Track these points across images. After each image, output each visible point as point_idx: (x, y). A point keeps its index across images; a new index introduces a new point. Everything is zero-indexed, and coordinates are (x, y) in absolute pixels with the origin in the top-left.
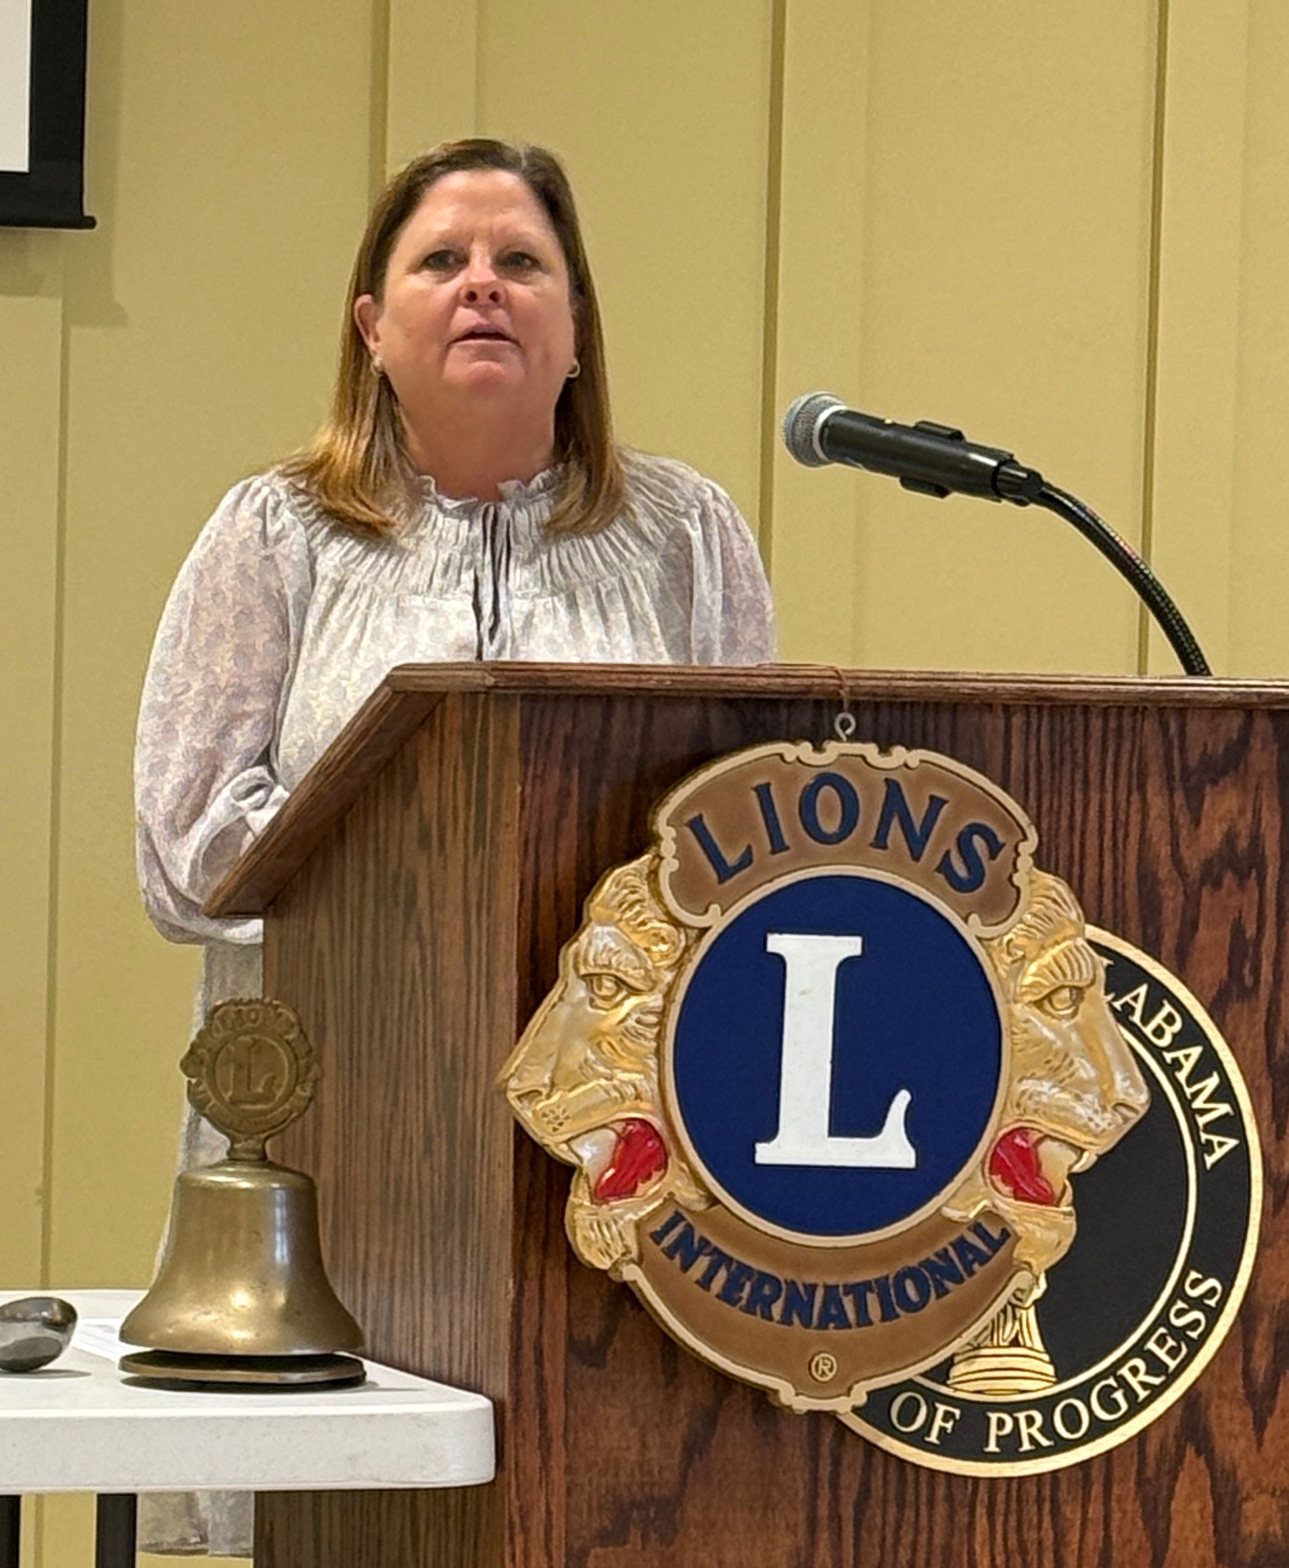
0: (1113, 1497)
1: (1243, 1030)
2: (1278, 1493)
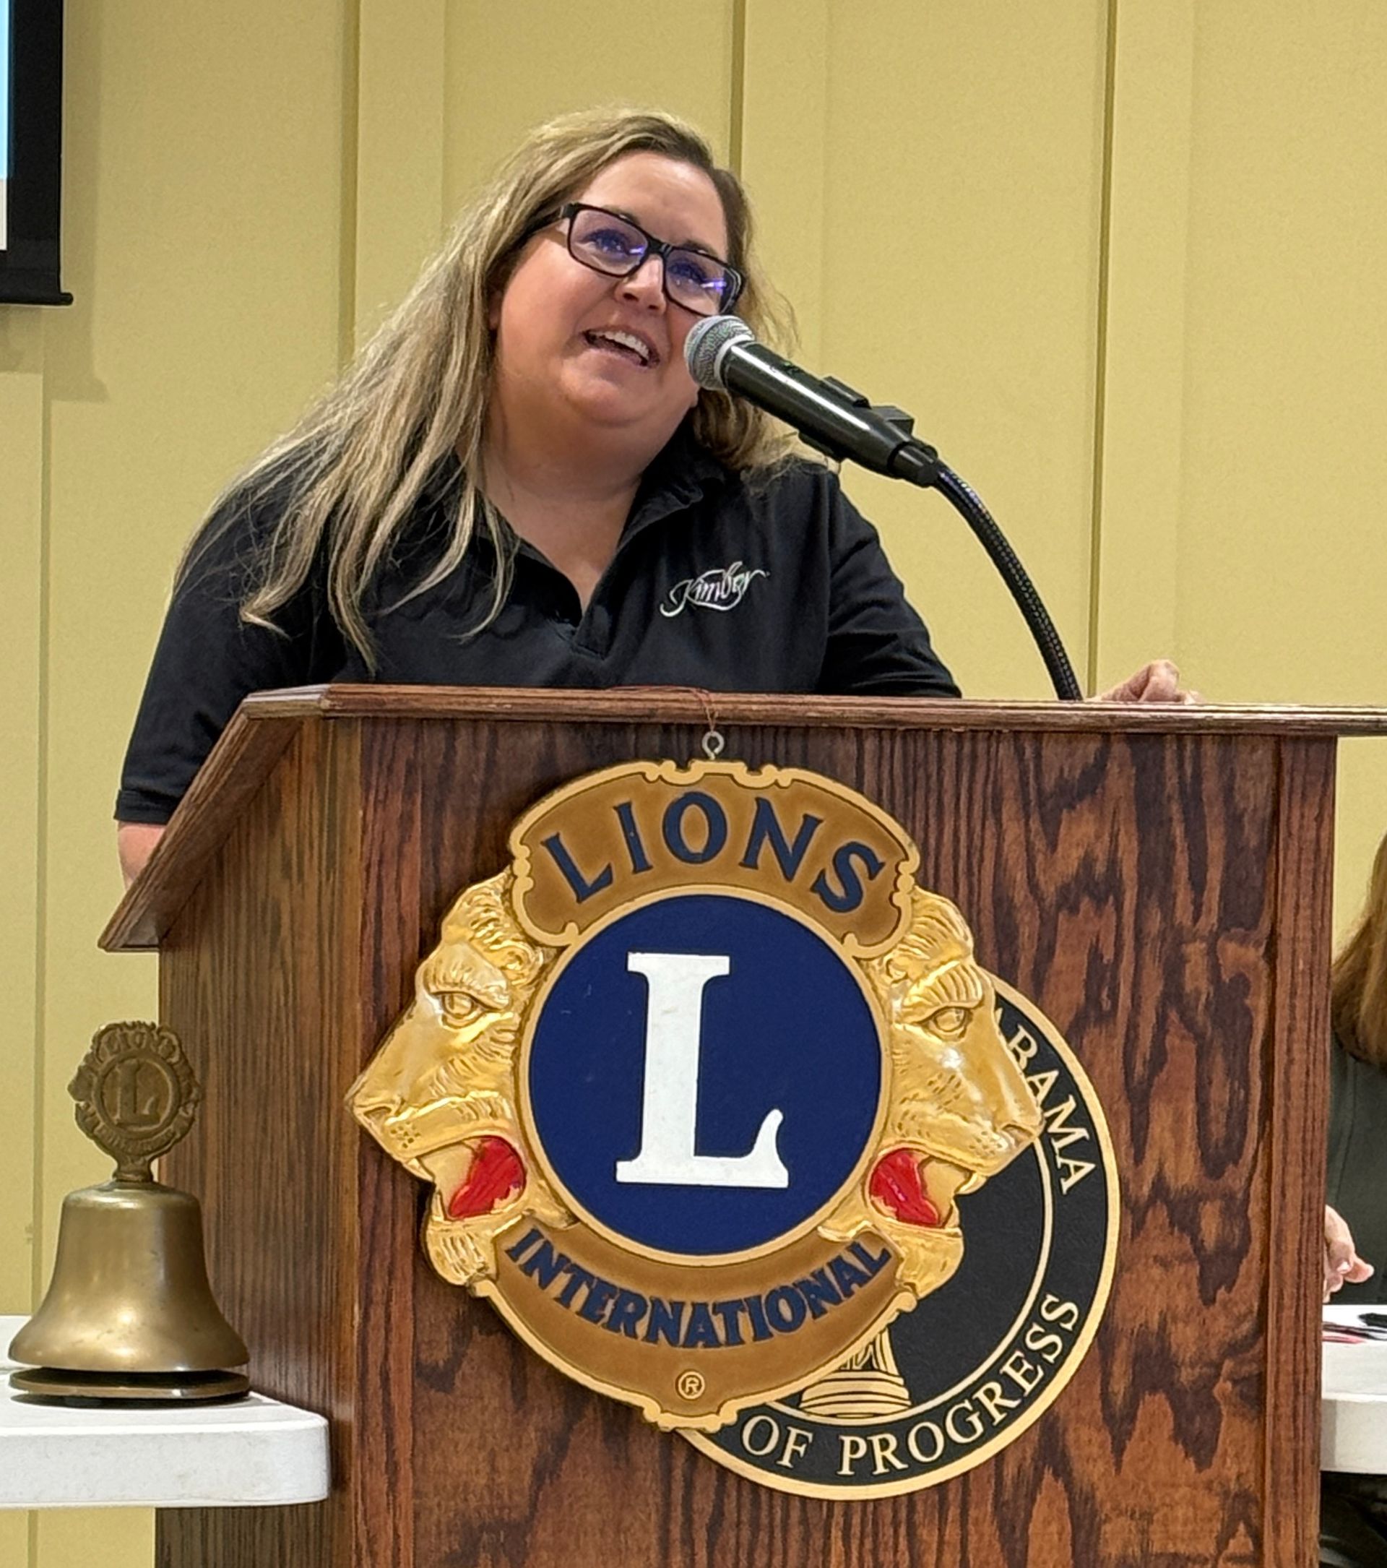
0: (970, 1521)
1: (1101, 1053)
2: (1137, 1515)
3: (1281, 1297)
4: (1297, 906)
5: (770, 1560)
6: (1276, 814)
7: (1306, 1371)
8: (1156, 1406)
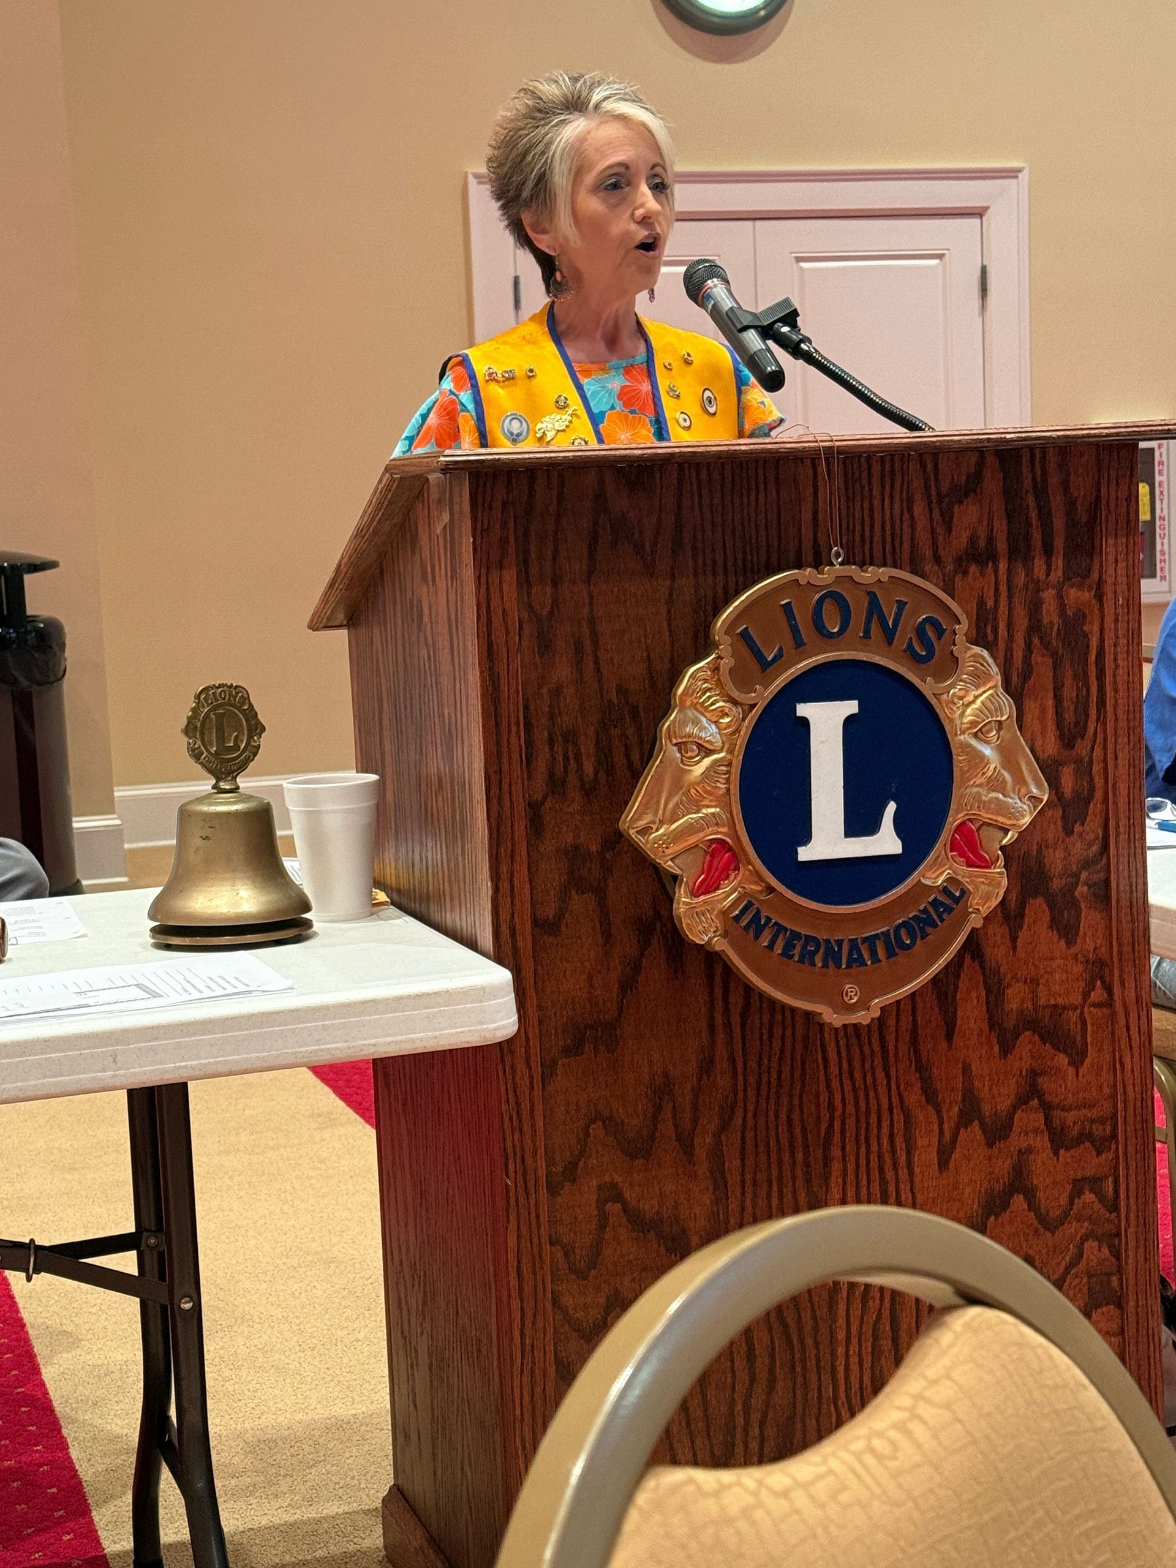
2: (1029, 981)
3: (1117, 826)
4: (1116, 561)
5: (784, 1032)
6: (1098, 498)
7: (1137, 875)
8: (1038, 908)
